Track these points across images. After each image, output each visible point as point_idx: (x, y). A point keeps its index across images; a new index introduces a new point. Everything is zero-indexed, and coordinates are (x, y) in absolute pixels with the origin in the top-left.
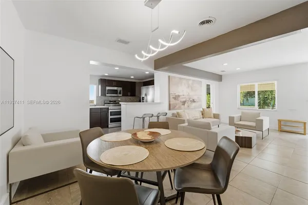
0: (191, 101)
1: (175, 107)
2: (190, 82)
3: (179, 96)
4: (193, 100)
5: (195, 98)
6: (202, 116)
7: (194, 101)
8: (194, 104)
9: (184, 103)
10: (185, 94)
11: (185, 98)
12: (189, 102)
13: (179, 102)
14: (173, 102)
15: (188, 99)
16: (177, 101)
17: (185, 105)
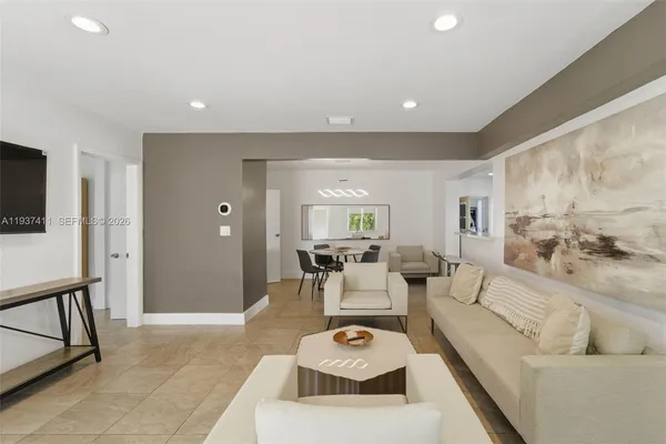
3: (527, 220)
9: (545, 249)
10: (550, 212)
14: (510, 241)
15: (570, 234)
16: (521, 239)
17: (553, 258)
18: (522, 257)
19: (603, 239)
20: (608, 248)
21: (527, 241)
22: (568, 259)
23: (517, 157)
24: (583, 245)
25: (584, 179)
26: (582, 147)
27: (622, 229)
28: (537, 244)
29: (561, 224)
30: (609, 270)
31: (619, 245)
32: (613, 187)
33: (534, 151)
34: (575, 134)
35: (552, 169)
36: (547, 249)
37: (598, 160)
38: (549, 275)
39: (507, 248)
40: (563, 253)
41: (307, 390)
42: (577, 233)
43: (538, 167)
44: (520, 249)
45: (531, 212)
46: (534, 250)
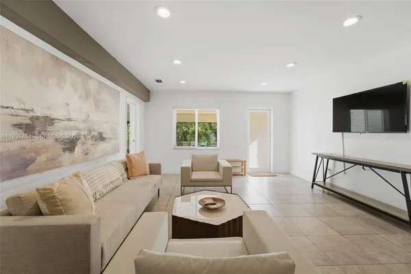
0: (93, 137)
1: (32, 161)
2: (92, 85)
3: (49, 121)
4: (100, 134)
5: (105, 129)
6: (125, 176)
7: (101, 138)
8: (102, 146)
9: (70, 145)
10: (73, 117)
11: (75, 128)
12: (90, 142)
13: (49, 141)
15: (87, 132)
16: (38, 141)
17: (78, 149)
18: (41, 159)
22: (85, 147)
28: (63, 142)
29: (81, 126)
31: (104, 135)
40: (83, 144)
42: (90, 132)
44: (38, 152)
45: (54, 114)
46: (60, 147)
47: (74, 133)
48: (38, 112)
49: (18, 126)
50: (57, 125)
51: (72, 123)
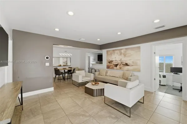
14: (108, 65)
15: (120, 63)
16: (111, 64)
17: (118, 67)
18: (111, 67)
19: (126, 63)
20: (127, 65)
21: (112, 64)
22: (120, 67)
23: (109, 51)
24: (123, 65)
25: (123, 56)
26: (122, 51)
27: (128, 62)
28: (114, 65)
29: (119, 62)
30: (127, 67)
31: (128, 64)
32: (127, 57)
33: (113, 50)
34: (121, 49)
35: (117, 53)
36: (116, 65)
37: (125, 54)
38: (117, 69)
39: (107, 66)
40: (119, 66)
41: (98, 95)
42: (122, 63)
43: (115, 53)
44: (111, 66)
45: (113, 60)
46: (114, 66)
47: (117, 63)
48: (111, 60)
49: (108, 62)
50: (114, 62)
51: (116, 61)
